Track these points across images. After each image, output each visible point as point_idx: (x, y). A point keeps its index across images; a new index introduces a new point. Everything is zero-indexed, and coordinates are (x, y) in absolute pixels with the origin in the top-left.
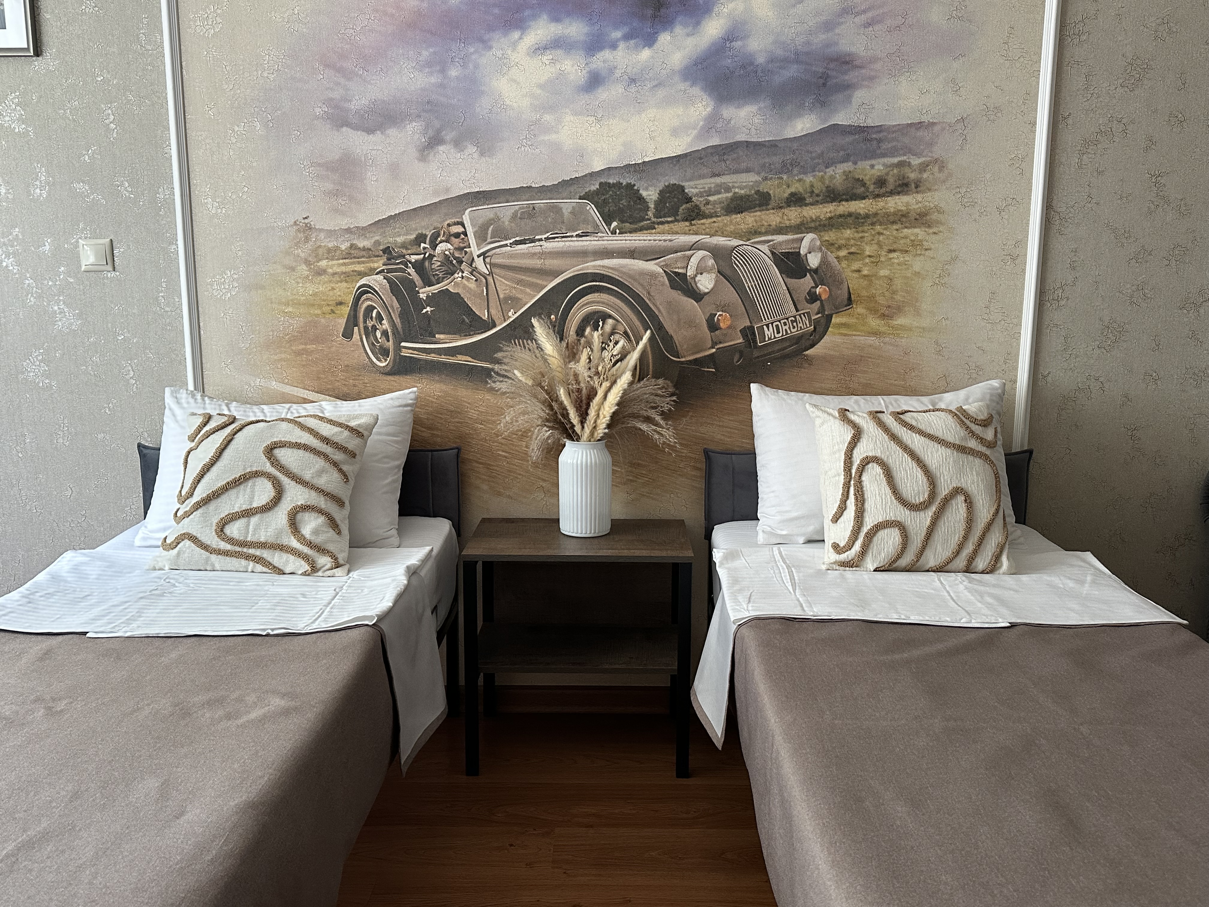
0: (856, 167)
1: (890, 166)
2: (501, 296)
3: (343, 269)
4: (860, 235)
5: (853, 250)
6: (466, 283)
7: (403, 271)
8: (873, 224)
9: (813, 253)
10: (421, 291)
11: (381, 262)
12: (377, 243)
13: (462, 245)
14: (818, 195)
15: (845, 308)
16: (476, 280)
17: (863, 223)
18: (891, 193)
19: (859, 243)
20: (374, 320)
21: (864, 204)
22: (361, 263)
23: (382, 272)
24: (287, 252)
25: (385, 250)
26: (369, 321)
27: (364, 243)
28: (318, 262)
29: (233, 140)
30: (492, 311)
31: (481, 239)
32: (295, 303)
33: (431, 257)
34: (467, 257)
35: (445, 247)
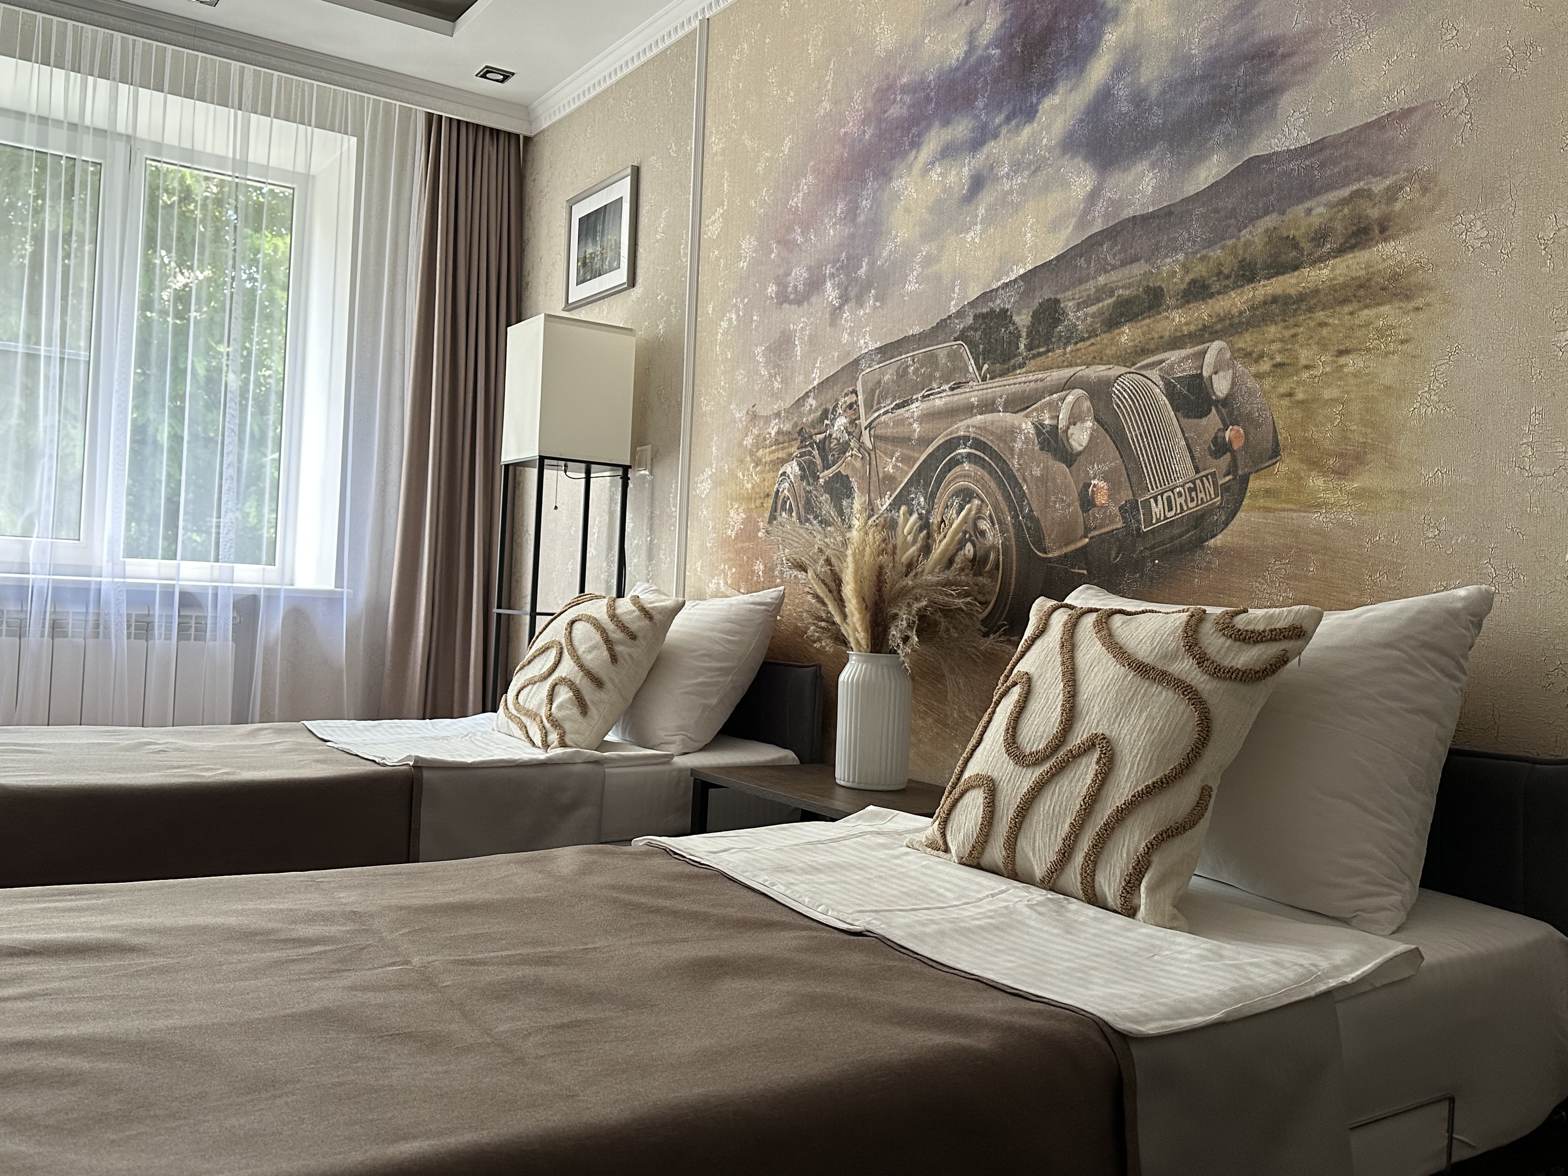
0: (1285, 218)
1: (1338, 204)
2: (881, 476)
3: (772, 457)
4: (1292, 331)
5: (1278, 359)
6: (854, 462)
7: (810, 453)
8: (1311, 310)
9: (1221, 374)
11: (796, 446)
12: (796, 424)
13: (854, 417)
14: (1228, 277)
15: (1270, 462)
16: (862, 458)
17: (1295, 310)
18: (1341, 251)
19: (1290, 346)
20: (787, 511)
21: (1298, 277)
22: (783, 448)
23: (796, 457)
24: (740, 444)
25: (800, 432)
26: (784, 514)
27: (787, 427)
28: (757, 451)
29: (720, 335)
30: (872, 495)
31: (869, 407)
32: (740, 498)
33: (830, 435)
34: (857, 431)
35: (841, 422)
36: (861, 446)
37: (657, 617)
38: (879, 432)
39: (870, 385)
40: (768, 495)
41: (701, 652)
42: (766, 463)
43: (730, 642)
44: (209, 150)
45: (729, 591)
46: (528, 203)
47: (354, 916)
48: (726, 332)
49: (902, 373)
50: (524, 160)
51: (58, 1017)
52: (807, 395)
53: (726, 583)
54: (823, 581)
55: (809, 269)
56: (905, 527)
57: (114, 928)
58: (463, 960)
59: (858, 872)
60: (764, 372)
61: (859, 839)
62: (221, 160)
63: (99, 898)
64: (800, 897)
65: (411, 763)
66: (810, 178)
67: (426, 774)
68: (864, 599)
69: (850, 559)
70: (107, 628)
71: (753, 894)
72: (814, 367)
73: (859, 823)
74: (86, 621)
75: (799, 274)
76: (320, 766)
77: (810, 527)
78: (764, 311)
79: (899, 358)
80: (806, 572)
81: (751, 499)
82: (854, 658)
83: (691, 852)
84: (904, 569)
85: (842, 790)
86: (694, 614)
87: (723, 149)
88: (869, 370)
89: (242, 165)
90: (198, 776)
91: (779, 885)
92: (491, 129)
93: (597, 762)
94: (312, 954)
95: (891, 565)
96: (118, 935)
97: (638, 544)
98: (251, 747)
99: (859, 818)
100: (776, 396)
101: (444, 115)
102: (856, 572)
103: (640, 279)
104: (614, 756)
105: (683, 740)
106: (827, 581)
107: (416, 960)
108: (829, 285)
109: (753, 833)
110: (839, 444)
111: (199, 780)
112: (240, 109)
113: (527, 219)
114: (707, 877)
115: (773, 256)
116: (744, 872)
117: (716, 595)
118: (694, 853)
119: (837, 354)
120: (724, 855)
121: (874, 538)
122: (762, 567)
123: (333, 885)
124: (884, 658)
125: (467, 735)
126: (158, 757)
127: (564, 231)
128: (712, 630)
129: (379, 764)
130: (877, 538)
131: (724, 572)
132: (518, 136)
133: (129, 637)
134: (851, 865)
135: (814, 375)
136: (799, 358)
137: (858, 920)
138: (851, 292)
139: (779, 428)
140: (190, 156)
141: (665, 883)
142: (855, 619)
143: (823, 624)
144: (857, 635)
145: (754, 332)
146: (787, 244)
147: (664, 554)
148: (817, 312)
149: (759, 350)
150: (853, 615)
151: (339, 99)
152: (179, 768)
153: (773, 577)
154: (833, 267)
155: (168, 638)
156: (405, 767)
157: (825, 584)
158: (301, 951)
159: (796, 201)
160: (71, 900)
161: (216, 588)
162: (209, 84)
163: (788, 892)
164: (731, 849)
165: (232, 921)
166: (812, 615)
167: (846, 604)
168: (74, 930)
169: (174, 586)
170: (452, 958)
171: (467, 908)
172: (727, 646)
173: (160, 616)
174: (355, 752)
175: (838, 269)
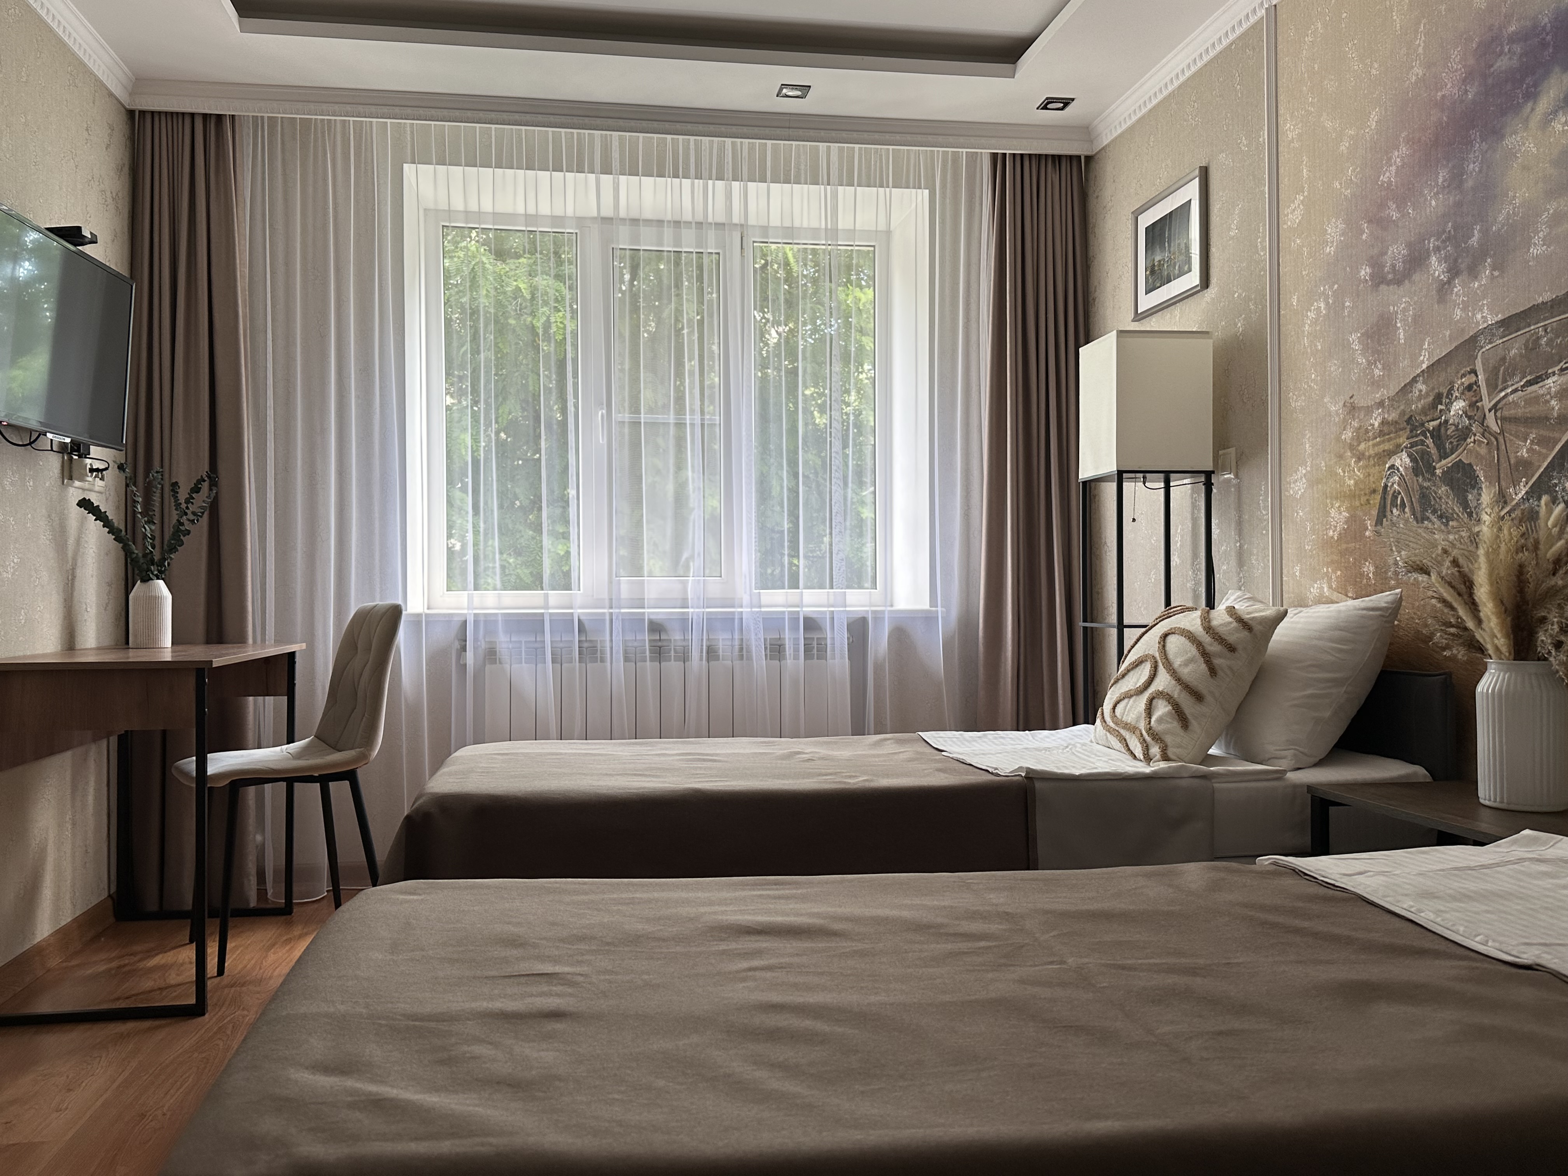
2: (1512, 462)
3: (1376, 450)
6: (1478, 449)
7: (1422, 443)
10: (1438, 466)
11: (1405, 436)
12: (1403, 413)
13: (1474, 399)
16: (1488, 444)
20: (1398, 507)
22: (1389, 440)
23: (1406, 447)
24: (1338, 439)
25: (1409, 421)
26: (1395, 511)
27: (1393, 416)
28: (1358, 445)
29: (1307, 327)
30: (1503, 483)
31: (1493, 387)
32: (1341, 496)
33: (1446, 421)
34: (1479, 413)
35: (1459, 406)
36: (1486, 430)
37: (1257, 628)
38: (1506, 413)
39: (1492, 362)
40: (1374, 491)
41: (1309, 663)
42: (1370, 457)
43: (1341, 651)
44: (805, 225)
45: (1335, 596)
46: (1092, 220)
47: (1007, 916)
48: (1315, 322)
49: (1532, 346)
50: (1087, 179)
51: (796, 986)
52: (1414, 380)
53: (1330, 587)
54: (1450, 584)
55: (1409, 245)
56: (1549, 519)
57: (817, 915)
58: (1114, 965)
59: (1520, 902)
60: (1362, 360)
61: (1515, 866)
62: (815, 232)
63: (797, 888)
64: (1454, 925)
65: (1023, 774)
66: (1404, 150)
67: (1038, 785)
68: (1502, 602)
69: (1482, 560)
70: (749, 651)
71: (1398, 919)
72: (1421, 349)
73: (1513, 848)
74: (733, 646)
75: (1397, 252)
76: (942, 775)
77: (1430, 525)
78: (1358, 296)
79: (1527, 330)
80: (1428, 574)
81: (1354, 496)
82: (1493, 666)
83: (1323, 873)
84: (1551, 567)
85: (1488, 810)
86: (1298, 623)
87: (1300, 135)
88: (1490, 346)
89: (833, 233)
90: (845, 783)
91: (1427, 912)
92: (1053, 156)
93: (1205, 777)
94: (979, 948)
95: (1534, 562)
96: (822, 921)
97: (1226, 550)
98: (879, 756)
99: (1514, 842)
100: (1376, 384)
101: (1008, 152)
102: (1491, 574)
103: (1214, 280)
104: (1221, 771)
105: (1295, 755)
106: (1454, 583)
107: (1070, 960)
108: (1434, 259)
109: (1388, 856)
110: (1457, 429)
111: (847, 786)
112: (828, 184)
113: (1091, 237)
114: (1344, 900)
115: (1364, 237)
116: (1384, 896)
117: (1321, 600)
118: (1327, 875)
119: (1448, 333)
120: (1360, 878)
121: (1510, 534)
122: (1371, 569)
123: (981, 886)
124: (1530, 666)
125: (1067, 747)
126: (807, 764)
127: (1130, 243)
128: (1320, 639)
129: (992, 773)
130: (1514, 533)
131: (1328, 577)
132: (1079, 157)
133: (766, 659)
134: (1511, 894)
135: (1422, 358)
136: (1402, 341)
137: (1524, 953)
138: (1462, 263)
139: (1384, 418)
140: (790, 233)
141: (1301, 904)
142: (1492, 624)
143: (1452, 630)
144: (1496, 641)
145: (1347, 319)
146: (1379, 222)
147: (1257, 560)
148: (1421, 289)
149: (1354, 337)
150: (1489, 620)
151: (912, 156)
152: (826, 775)
153: (1386, 578)
154: (1438, 240)
155: (796, 657)
156: (1017, 778)
157: (1453, 587)
158: (970, 945)
159: (1389, 175)
160: (777, 889)
161: (833, 612)
162: (803, 167)
163: (1439, 920)
164: (1366, 872)
165: (906, 914)
166: (1438, 621)
167: (1480, 608)
168: (788, 915)
169: (798, 612)
170: (1103, 962)
171: (1107, 916)
172: (1337, 655)
173: (789, 639)
174: (969, 762)
175: (1444, 241)
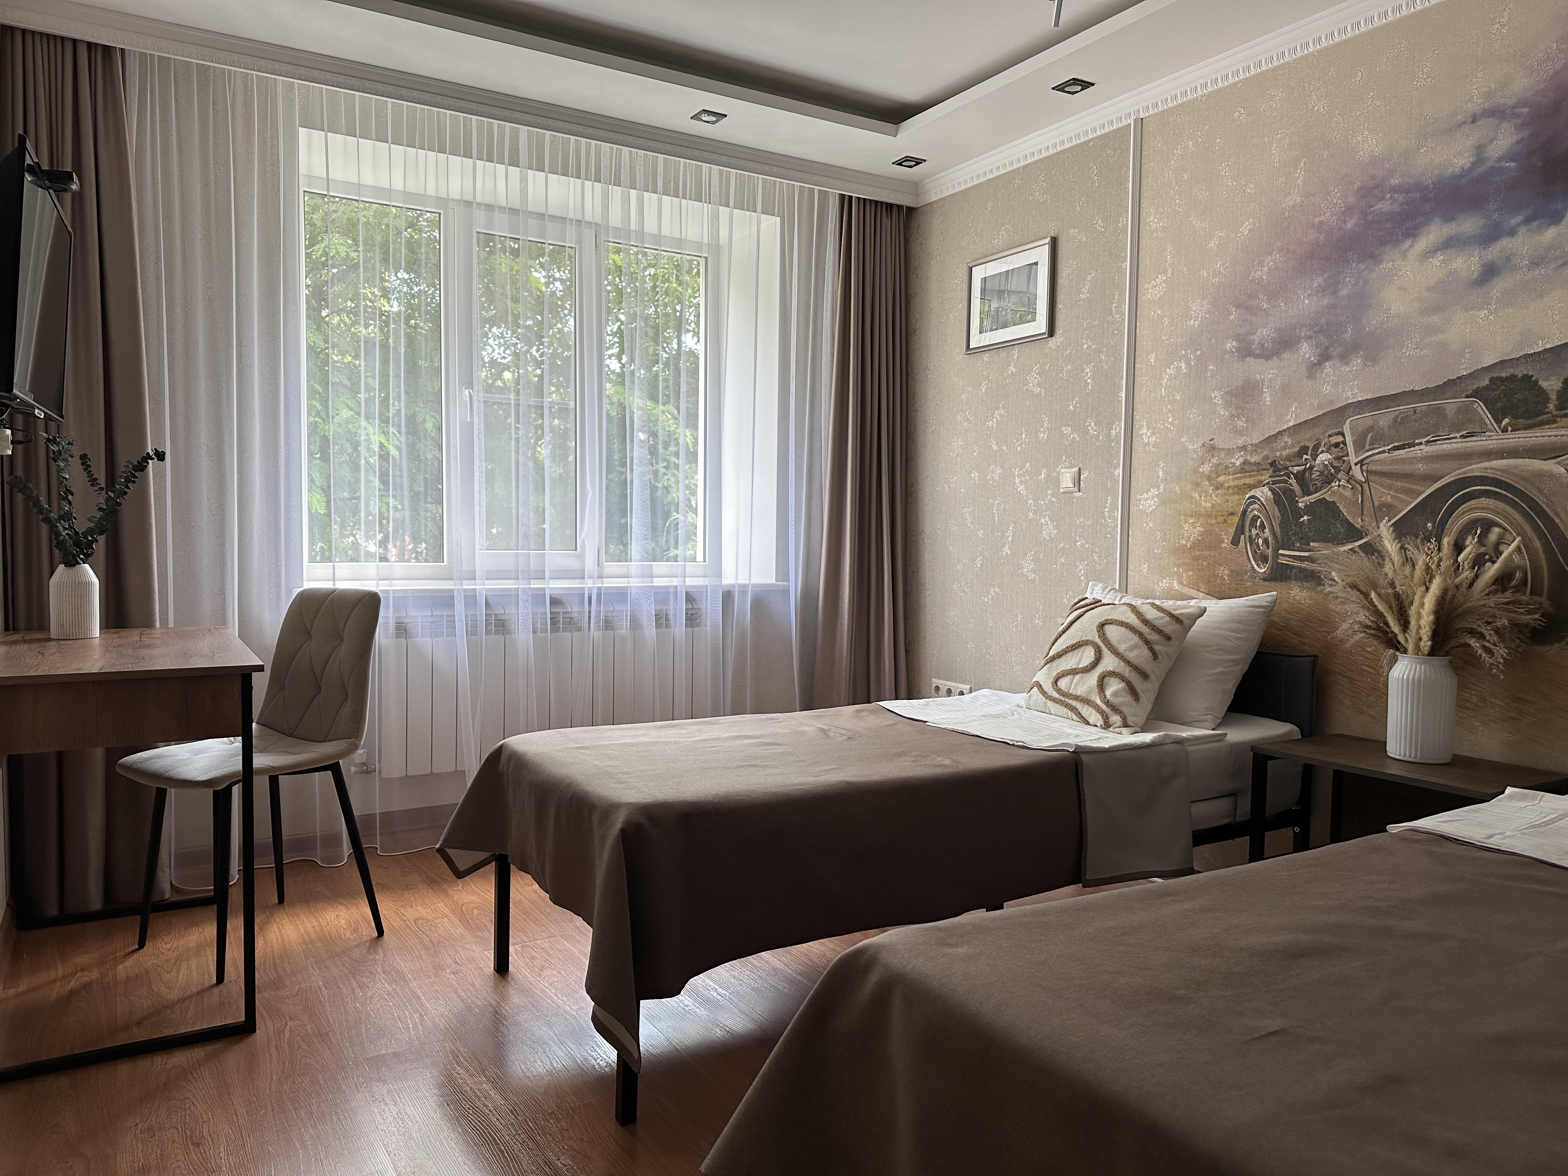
2: (1376, 504)
3: (1236, 483)
6: (1342, 491)
7: (1285, 482)
10: (1300, 500)
11: (1268, 475)
12: (1266, 457)
13: (1340, 454)
20: (1258, 528)
22: (1250, 476)
23: (1267, 484)
24: (1195, 471)
25: (1272, 464)
26: (1254, 530)
27: (1257, 459)
28: (1217, 477)
29: (1165, 380)
31: (1360, 446)
32: (1197, 515)
33: (1311, 468)
34: (1345, 465)
35: (1325, 457)
37: (1183, 621)
38: (1372, 468)
39: (1360, 429)
40: (1232, 514)
41: (1216, 648)
42: (1229, 487)
43: (1236, 638)
48: (1174, 378)
52: (1280, 433)
60: (1225, 413)
65: (1070, 749)
72: (1288, 410)
78: (1223, 362)
79: (1397, 409)
81: (1211, 516)
82: (1407, 659)
85: (1396, 762)
88: (1357, 417)
93: (1180, 742)
100: (1239, 432)
101: (853, 195)
103: (1059, 331)
119: (1317, 400)
128: (1220, 629)
131: (1178, 575)
132: (903, 207)
135: (1289, 417)
136: (1268, 403)
139: (1246, 459)
144: (1418, 643)
145: (1209, 379)
148: (1290, 366)
149: (1217, 394)
156: (1064, 752)
172: (1234, 642)
